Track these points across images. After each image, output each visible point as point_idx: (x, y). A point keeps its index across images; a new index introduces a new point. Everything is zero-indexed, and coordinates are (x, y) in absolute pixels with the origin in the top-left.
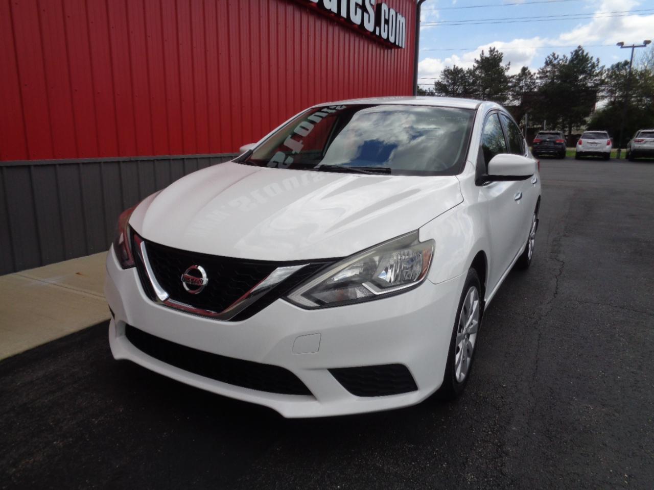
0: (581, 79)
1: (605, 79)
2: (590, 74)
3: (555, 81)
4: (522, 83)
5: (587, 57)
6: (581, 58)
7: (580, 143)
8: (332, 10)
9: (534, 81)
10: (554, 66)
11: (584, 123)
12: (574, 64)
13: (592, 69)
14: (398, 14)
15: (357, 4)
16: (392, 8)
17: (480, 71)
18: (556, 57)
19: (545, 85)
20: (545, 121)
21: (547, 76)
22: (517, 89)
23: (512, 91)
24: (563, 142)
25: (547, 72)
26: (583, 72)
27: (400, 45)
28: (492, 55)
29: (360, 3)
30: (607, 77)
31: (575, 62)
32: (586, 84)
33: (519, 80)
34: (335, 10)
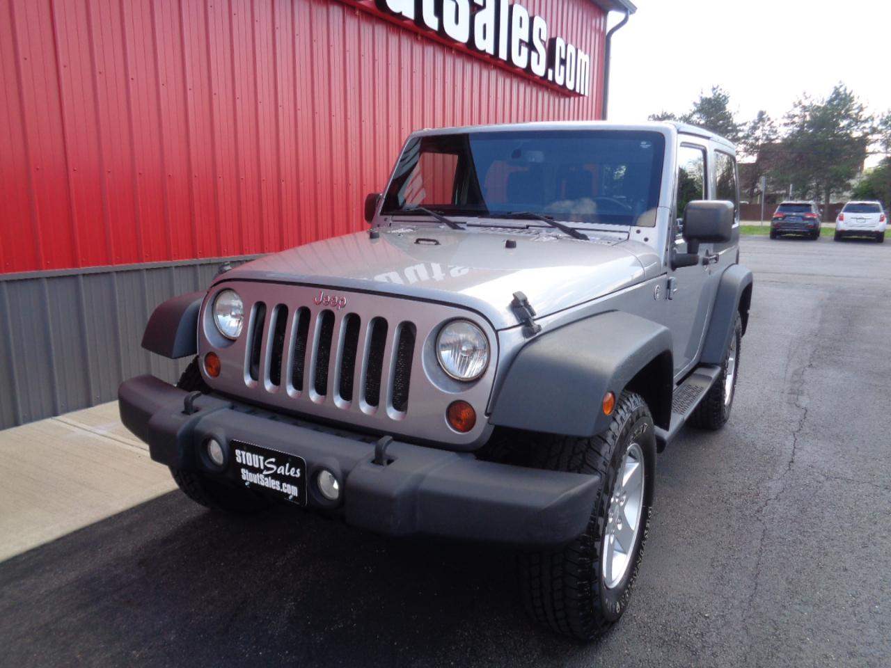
0: (843, 127)
1: (878, 126)
2: (857, 121)
3: (806, 129)
4: (758, 133)
5: (852, 95)
6: (844, 96)
7: (841, 219)
8: (487, 51)
9: (774, 129)
10: (804, 108)
11: (848, 187)
12: (832, 105)
13: (859, 112)
14: (579, 51)
15: (521, 42)
16: (571, 43)
17: (699, 116)
18: (808, 96)
19: (792, 134)
20: (791, 185)
21: (793, 123)
22: (751, 141)
23: (744, 143)
24: (815, 217)
25: (795, 116)
26: (847, 116)
27: (582, 93)
28: (715, 94)
29: (526, 40)
30: (881, 123)
31: (835, 103)
32: (851, 133)
33: (754, 128)
34: (491, 51)
